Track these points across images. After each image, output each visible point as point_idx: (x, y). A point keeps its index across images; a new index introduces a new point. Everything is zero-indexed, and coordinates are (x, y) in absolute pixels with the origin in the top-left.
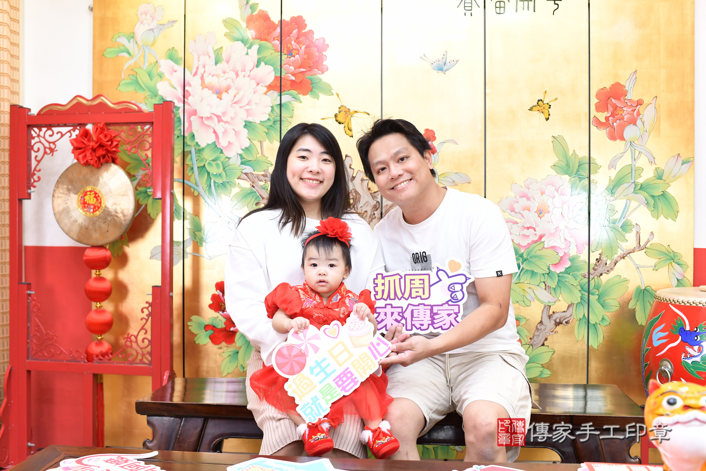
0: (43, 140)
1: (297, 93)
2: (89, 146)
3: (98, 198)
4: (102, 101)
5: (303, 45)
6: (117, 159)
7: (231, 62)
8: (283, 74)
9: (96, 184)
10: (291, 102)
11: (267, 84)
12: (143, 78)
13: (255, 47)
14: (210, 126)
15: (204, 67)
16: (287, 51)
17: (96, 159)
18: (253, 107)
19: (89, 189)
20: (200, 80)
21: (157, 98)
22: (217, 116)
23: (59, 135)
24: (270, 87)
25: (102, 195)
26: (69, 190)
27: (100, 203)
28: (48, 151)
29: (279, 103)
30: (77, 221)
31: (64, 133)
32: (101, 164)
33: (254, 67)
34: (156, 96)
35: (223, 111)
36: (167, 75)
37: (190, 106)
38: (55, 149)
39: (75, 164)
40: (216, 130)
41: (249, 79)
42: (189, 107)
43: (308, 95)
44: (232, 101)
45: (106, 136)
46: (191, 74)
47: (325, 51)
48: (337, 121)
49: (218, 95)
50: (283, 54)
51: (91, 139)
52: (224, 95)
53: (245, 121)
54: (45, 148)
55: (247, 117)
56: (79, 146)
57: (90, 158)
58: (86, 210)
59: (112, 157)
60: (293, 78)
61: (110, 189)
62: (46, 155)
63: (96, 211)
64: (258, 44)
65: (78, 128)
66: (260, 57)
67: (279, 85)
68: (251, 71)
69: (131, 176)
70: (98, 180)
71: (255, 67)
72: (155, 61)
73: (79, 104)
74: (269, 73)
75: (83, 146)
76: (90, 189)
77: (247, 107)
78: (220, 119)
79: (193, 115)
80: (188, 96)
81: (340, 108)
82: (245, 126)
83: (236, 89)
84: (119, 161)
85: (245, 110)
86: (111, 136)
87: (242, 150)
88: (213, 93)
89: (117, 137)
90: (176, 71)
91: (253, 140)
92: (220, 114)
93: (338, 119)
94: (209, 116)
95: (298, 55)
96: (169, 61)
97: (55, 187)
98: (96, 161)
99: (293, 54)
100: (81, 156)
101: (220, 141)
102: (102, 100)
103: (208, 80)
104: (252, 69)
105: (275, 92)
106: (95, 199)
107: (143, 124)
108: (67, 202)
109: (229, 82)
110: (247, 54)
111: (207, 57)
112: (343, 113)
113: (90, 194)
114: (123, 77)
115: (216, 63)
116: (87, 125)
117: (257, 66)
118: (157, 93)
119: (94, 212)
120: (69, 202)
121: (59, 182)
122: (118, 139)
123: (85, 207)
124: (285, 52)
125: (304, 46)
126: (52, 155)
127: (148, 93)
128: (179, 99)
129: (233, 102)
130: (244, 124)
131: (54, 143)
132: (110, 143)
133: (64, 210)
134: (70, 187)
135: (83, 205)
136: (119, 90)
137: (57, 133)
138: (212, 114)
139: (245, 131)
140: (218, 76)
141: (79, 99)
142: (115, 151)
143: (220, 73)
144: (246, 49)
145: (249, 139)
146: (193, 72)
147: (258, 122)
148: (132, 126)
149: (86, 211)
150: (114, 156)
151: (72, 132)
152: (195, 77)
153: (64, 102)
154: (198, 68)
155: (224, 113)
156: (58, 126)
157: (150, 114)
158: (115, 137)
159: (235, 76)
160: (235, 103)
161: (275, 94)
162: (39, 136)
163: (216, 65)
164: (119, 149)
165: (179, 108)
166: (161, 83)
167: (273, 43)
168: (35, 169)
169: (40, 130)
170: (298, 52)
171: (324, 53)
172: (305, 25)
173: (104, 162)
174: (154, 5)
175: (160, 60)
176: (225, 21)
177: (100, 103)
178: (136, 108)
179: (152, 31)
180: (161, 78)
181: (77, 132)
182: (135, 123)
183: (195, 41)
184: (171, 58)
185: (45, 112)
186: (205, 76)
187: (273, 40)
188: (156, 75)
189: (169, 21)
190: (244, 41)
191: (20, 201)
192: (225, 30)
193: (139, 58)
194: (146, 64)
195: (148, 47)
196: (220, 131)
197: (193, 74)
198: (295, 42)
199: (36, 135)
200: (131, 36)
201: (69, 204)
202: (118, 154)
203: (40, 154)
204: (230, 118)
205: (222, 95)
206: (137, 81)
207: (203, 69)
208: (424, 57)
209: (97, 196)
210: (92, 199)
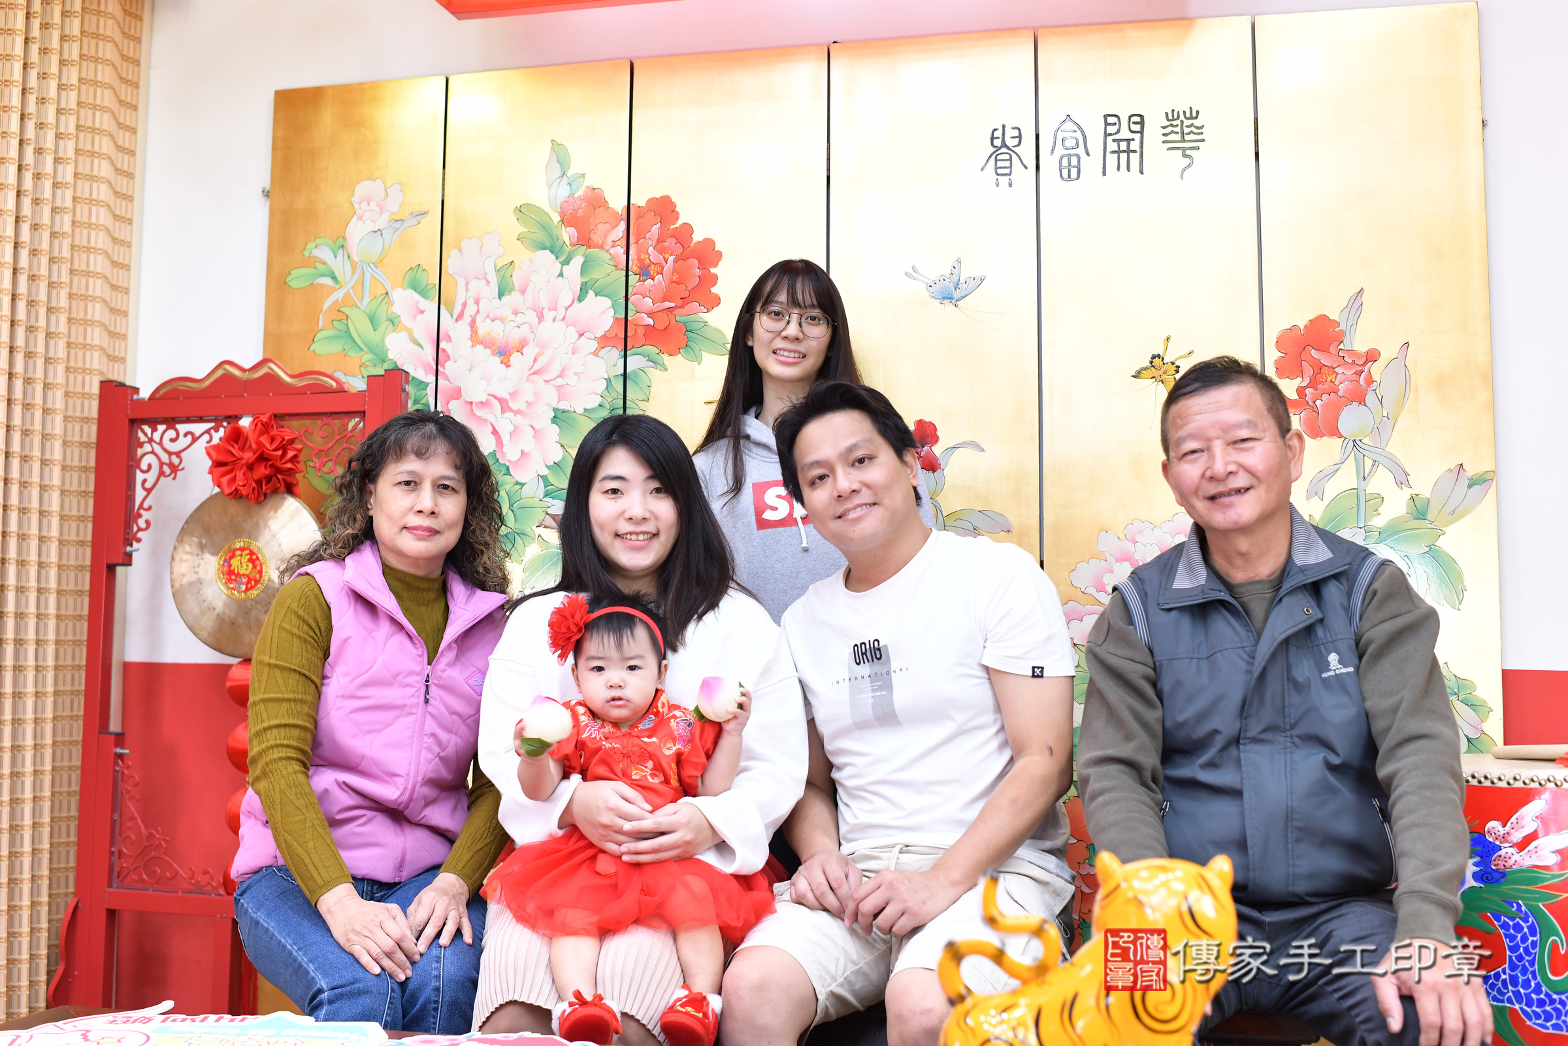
0: (157, 449)
1: (657, 350)
2: (242, 459)
3: (257, 562)
4: (271, 373)
5: (671, 254)
6: (296, 485)
7: (529, 292)
8: (630, 313)
9: (253, 534)
10: (646, 370)
11: (598, 335)
12: (359, 324)
13: (578, 261)
14: (485, 421)
15: (477, 302)
16: (640, 268)
17: (254, 485)
18: (571, 380)
19: (239, 544)
20: (469, 329)
21: (384, 365)
22: (499, 399)
23: (189, 437)
24: (605, 341)
25: (263, 556)
26: (202, 547)
27: (260, 572)
28: (167, 470)
29: (622, 372)
30: (214, 609)
31: (197, 435)
32: (265, 495)
33: (573, 301)
34: (383, 361)
35: (512, 391)
36: (405, 320)
37: (449, 380)
38: (180, 467)
39: (216, 495)
40: (497, 429)
41: (563, 324)
42: (446, 382)
43: (680, 356)
44: (530, 370)
45: (272, 440)
46: (452, 317)
47: (716, 265)
49: (502, 358)
50: (630, 273)
51: (248, 445)
52: (515, 358)
53: (555, 410)
54: (162, 464)
55: (559, 400)
56: (224, 459)
57: (241, 483)
58: (232, 586)
59: (285, 482)
60: (650, 321)
62: (162, 478)
63: (252, 588)
64: (582, 256)
65: (225, 424)
66: (585, 280)
67: (623, 336)
70: (257, 526)
71: (576, 301)
72: (384, 292)
73: (227, 377)
74: (603, 312)
75: (230, 459)
76: (242, 544)
77: (559, 382)
78: (504, 406)
79: (454, 399)
80: (445, 362)
82: (555, 419)
83: (537, 345)
84: (301, 487)
85: (556, 387)
86: (284, 440)
87: (548, 467)
88: (494, 354)
89: (297, 441)
90: (421, 312)
91: (569, 447)
92: (507, 396)
94: (484, 401)
95: (660, 276)
96: (410, 292)
97: (177, 540)
98: (254, 490)
99: (652, 273)
100: (225, 481)
101: (505, 450)
102: (270, 368)
103: (484, 328)
104: (570, 306)
105: (615, 349)
106: (251, 565)
107: (347, 415)
108: (197, 570)
109: (525, 329)
110: (561, 275)
111: (484, 282)
113: (241, 555)
114: (321, 324)
115: (501, 295)
116: (240, 418)
117: (581, 298)
118: (386, 355)
119: (247, 590)
120: (201, 571)
121: (183, 531)
122: (297, 445)
123: (230, 581)
124: (635, 269)
125: (673, 258)
126: (174, 478)
127: (367, 356)
128: (426, 367)
129: (532, 371)
130: (553, 414)
131: (178, 454)
132: (280, 453)
133: (191, 584)
134: (204, 541)
135: (226, 576)
136: (314, 351)
137: (185, 435)
138: (488, 394)
139: (554, 428)
140: (502, 320)
141: (227, 367)
142: (291, 470)
143: (508, 313)
144: (560, 265)
145: (561, 445)
146: (456, 313)
147: (580, 411)
148: (325, 419)
149: (233, 589)
150: (289, 480)
151: (212, 431)
152: (460, 323)
153: (199, 375)
154: (464, 305)
155: (513, 395)
156: (188, 420)
157: (359, 395)
158: (292, 441)
159: (536, 320)
160: (535, 373)
161: (614, 355)
162: (151, 440)
163: (500, 299)
164: (301, 466)
165: (427, 385)
166: (394, 334)
167: (612, 251)
168: (141, 506)
169: (154, 430)
170: (660, 269)
171: (712, 270)
172: (675, 215)
173: (268, 491)
174: (384, 183)
175: (393, 290)
176: (519, 210)
177: (267, 374)
178: (334, 384)
179: (379, 233)
180: (394, 325)
181: (222, 430)
182: (331, 413)
183: (460, 250)
184: (415, 286)
185: (164, 394)
186: (479, 320)
187: (613, 246)
188: (384, 319)
189: (412, 213)
190: (554, 248)
191: (111, 569)
192: (520, 229)
193: (353, 287)
194: (367, 299)
195: (372, 265)
196: (505, 429)
197: (455, 316)
198: (655, 248)
199: (146, 440)
200: (340, 245)
201: (202, 574)
202: (299, 476)
203: (151, 477)
204: (525, 404)
205: (511, 358)
206: (348, 332)
207: (476, 307)
208: (913, 273)
209: (254, 559)
210: (244, 565)
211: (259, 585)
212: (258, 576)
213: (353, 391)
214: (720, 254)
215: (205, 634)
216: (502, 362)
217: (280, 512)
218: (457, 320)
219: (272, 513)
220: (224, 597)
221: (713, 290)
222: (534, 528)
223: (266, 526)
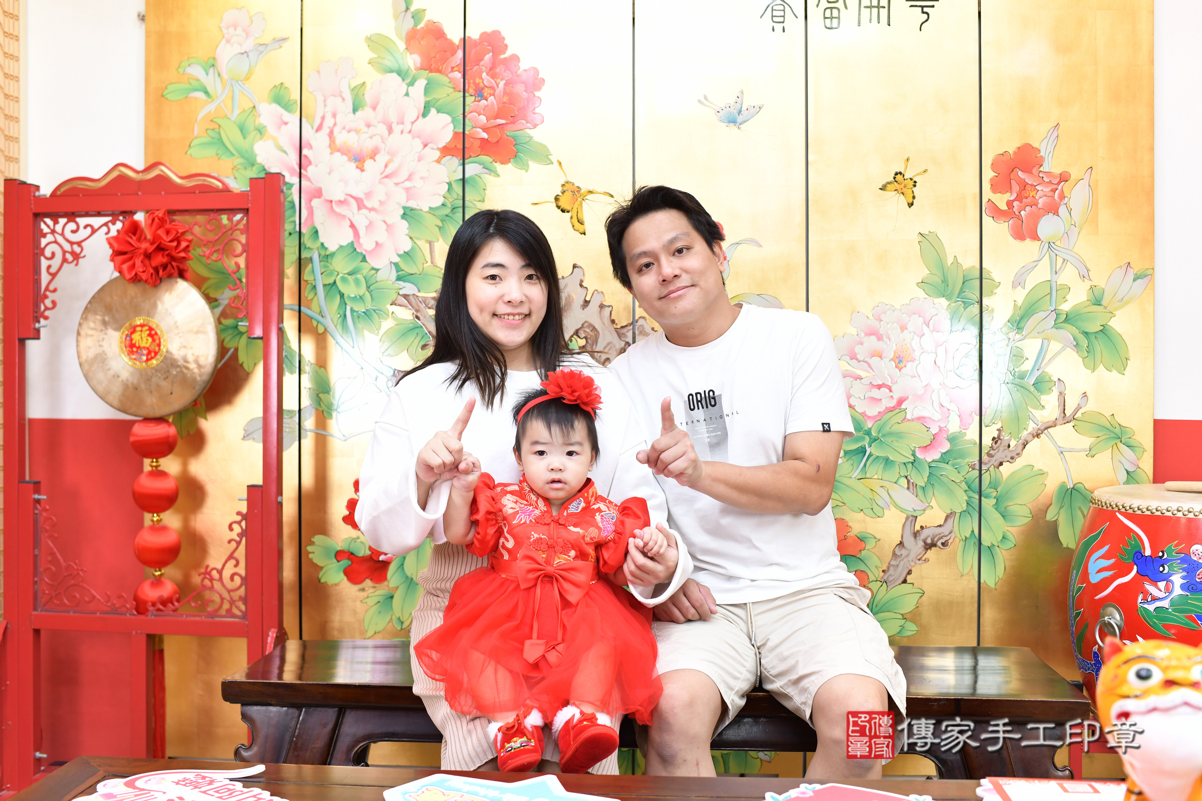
0: (60, 239)
1: (491, 160)
2: (139, 248)
3: (156, 337)
4: (162, 173)
5: (502, 80)
6: (186, 271)
7: (379, 108)
8: (468, 128)
9: (150, 314)
10: (482, 176)
11: (441, 146)
12: (231, 134)
13: (421, 83)
14: (344, 216)
15: (334, 116)
16: (475, 90)
17: (152, 271)
18: (417, 183)
19: (139, 322)
20: (327, 139)
21: (254, 168)
22: (356, 199)
23: (89, 230)
24: (446, 151)
25: (161, 331)
26: (105, 323)
27: (159, 345)
28: (69, 257)
29: (461, 177)
30: (118, 377)
31: (96, 227)
32: (161, 280)
33: (418, 117)
34: (253, 165)
35: (367, 191)
36: (271, 130)
37: (311, 182)
38: (82, 255)
39: (116, 279)
40: (354, 223)
41: (410, 136)
42: (309, 184)
43: (510, 164)
44: (382, 174)
45: (168, 232)
46: (312, 128)
47: (539, 89)
48: (558, 207)
49: (357, 163)
50: (467, 94)
51: (143, 238)
52: (368, 164)
53: (404, 208)
54: (64, 252)
55: (408, 200)
56: (123, 248)
57: (141, 270)
58: (134, 357)
59: (178, 267)
60: (485, 135)
61: (176, 323)
62: (65, 265)
63: (152, 358)
64: (426, 79)
65: (121, 218)
66: (428, 99)
67: (462, 147)
68: (413, 123)
69: (211, 300)
70: (155, 306)
71: (421, 117)
72: (252, 105)
73: (122, 178)
74: (445, 127)
75: (129, 249)
76: (142, 321)
77: (408, 184)
78: (360, 205)
79: (315, 197)
80: (308, 166)
81: (563, 185)
82: (404, 216)
83: (388, 153)
84: (189, 274)
85: (404, 189)
86: (178, 232)
87: (399, 255)
88: (350, 160)
89: (187, 234)
90: (286, 123)
91: (417, 239)
92: (362, 196)
93: (560, 204)
94: (342, 199)
95: (492, 97)
96: (275, 107)
97: (82, 318)
98: (152, 274)
99: (485, 94)
100: (125, 267)
101: (361, 241)
102: (162, 171)
103: (341, 138)
104: (416, 121)
105: (454, 158)
106: (150, 339)
107: (232, 211)
108: (101, 343)
109: (376, 141)
110: (407, 94)
111: (340, 99)
112: (568, 194)
113: (141, 331)
114: (196, 133)
115: (355, 110)
116: (135, 213)
117: (424, 115)
118: (255, 160)
119: (148, 360)
120: (105, 344)
121: (87, 310)
122: (189, 236)
123: (132, 352)
124: (471, 91)
125: (504, 82)
126: (77, 265)
127: (239, 160)
128: (291, 171)
129: (383, 176)
130: (402, 212)
131: (79, 244)
132: (175, 244)
133: (96, 357)
134: (107, 319)
135: (128, 349)
136: (191, 155)
137: (85, 227)
138: (347, 195)
139: (405, 224)
140: (357, 131)
141: (122, 169)
142: (184, 258)
143: (361, 126)
144: (406, 87)
145: (411, 238)
146: (316, 125)
147: (427, 209)
148: (212, 215)
149: (135, 359)
150: (181, 266)
151: (110, 224)
152: (319, 133)
153: (97, 176)
154: (323, 118)
155: (368, 195)
156: (87, 215)
157: (243, 195)
158: (183, 233)
159: (387, 132)
160: (386, 177)
161: (454, 162)
162: (53, 231)
163: (354, 113)
164: (190, 255)
165: (292, 185)
166: (261, 142)
168: (47, 288)
169: (56, 222)
170: (492, 92)
171: (537, 94)
172: (504, 47)
173: (164, 276)
174: (249, 12)
175: (260, 104)
176: (370, 39)
177: (158, 176)
178: (221, 185)
179: (246, 55)
180: (261, 134)
181: (119, 225)
182: (213, 210)
183: (318, 72)
184: (279, 101)
185: (63, 192)
186: (336, 131)
187: (452, 71)
188: (252, 128)
189: (274, 39)
190: (401, 73)
191: (21, 342)
192: (370, 54)
193: (223, 101)
194: (237, 112)
195: (240, 82)
196: (361, 224)
197: (315, 127)
198: (487, 74)
199: (49, 231)
200: (211, 65)
201: (106, 348)
202: (188, 263)
203: (55, 263)
204: (378, 203)
205: (365, 164)
206: (220, 140)
207: (333, 120)
208: (704, 101)
209: (153, 334)
210: (145, 340)
211: (158, 356)
212: (157, 349)
213: (237, 191)
214: (543, 80)
215: (110, 399)
217: (171, 293)
218: (317, 131)
219: (165, 294)
220: (128, 366)
221: (538, 110)
222: (388, 306)
223: (161, 304)
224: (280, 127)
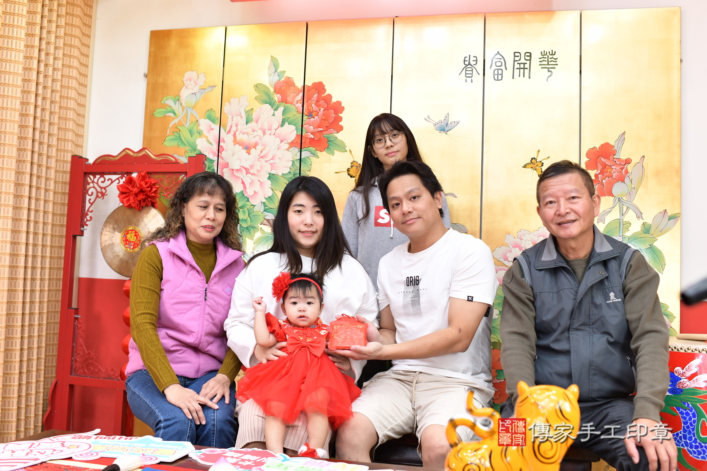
0: (96, 186)
1: (315, 149)
2: (132, 191)
3: (138, 236)
4: (146, 154)
5: (322, 107)
6: (156, 203)
7: (259, 122)
8: (304, 133)
9: (137, 224)
10: (310, 158)
11: (289, 142)
12: (185, 134)
13: (281, 109)
14: (239, 177)
15: (237, 126)
16: (308, 113)
17: (138, 203)
18: (277, 161)
19: (130, 228)
20: (233, 137)
21: (194, 151)
22: (245, 169)
23: (110, 181)
24: (292, 144)
25: (141, 234)
26: (114, 229)
28: (100, 195)
29: (299, 158)
30: (119, 256)
31: (113, 180)
32: (142, 207)
33: (279, 127)
35: (251, 165)
36: (205, 133)
38: (106, 194)
39: (121, 206)
40: (244, 181)
41: (274, 136)
42: (222, 160)
43: (325, 152)
45: (146, 183)
47: (341, 113)
48: (349, 174)
49: (247, 150)
50: (304, 115)
51: (135, 185)
52: (253, 151)
53: (270, 174)
54: (98, 192)
55: (271, 170)
56: (124, 191)
57: (132, 202)
58: (127, 246)
59: (151, 201)
60: (312, 136)
61: (148, 229)
62: (98, 199)
63: (136, 247)
64: (283, 107)
65: (126, 176)
66: (284, 117)
67: (300, 142)
68: (276, 130)
70: (138, 221)
71: (280, 126)
72: (196, 120)
73: (127, 155)
74: (292, 132)
75: (127, 191)
76: (132, 228)
77: (272, 161)
78: (247, 171)
79: (225, 167)
80: (222, 151)
81: (352, 163)
82: (269, 178)
83: (263, 145)
84: (158, 204)
85: (270, 164)
86: (152, 183)
87: (265, 198)
88: (243, 149)
89: (157, 184)
90: (212, 129)
91: (275, 190)
92: (248, 167)
93: (350, 173)
94: (239, 169)
95: (317, 117)
96: (207, 120)
97: (104, 226)
98: (138, 204)
99: (313, 115)
100: (125, 200)
101: (247, 190)
102: (146, 152)
103: (239, 137)
104: (277, 129)
105: (296, 148)
106: (135, 238)
107: (179, 173)
108: (112, 239)
109: (257, 138)
110: (274, 115)
111: (240, 117)
112: (354, 168)
113: (131, 233)
114: (168, 134)
115: (247, 123)
116: (132, 173)
117: (282, 125)
118: (196, 147)
119: (134, 248)
120: (114, 239)
121: (106, 222)
122: (157, 186)
123: (126, 244)
124: (306, 113)
125: (323, 109)
126: (103, 199)
127: (188, 148)
128: (214, 153)
130: (268, 176)
131: (105, 188)
132: (149, 189)
133: (109, 245)
134: (115, 226)
135: (125, 242)
136: (164, 145)
137: (108, 180)
138: (241, 167)
139: (269, 182)
140: (247, 134)
141: (127, 151)
142: (154, 196)
143: (250, 131)
144: (273, 111)
145: (272, 189)
146: (227, 131)
147: (280, 174)
148: (170, 175)
149: (127, 247)
150: (153, 201)
151: (120, 179)
152: (229, 134)
153: (115, 154)
154: (231, 127)
155: (252, 166)
156: (110, 174)
157: (184, 165)
158: (155, 184)
159: (262, 134)
160: (261, 157)
161: (296, 150)
162: (93, 182)
163: (247, 124)
164: (158, 195)
165: (214, 161)
166: (200, 139)
167: (296, 105)
168: (88, 210)
169: (95, 177)
170: (317, 114)
171: (340, 115)
172: (324, 90)
173: (144, 205)
174: (197, 73)
175: (200, 119)
176: (256, 86)
177: (144, 155)
178: (174, 160)
179: (194, 94)
180: (200, 134)
181: (124, 179)
182: (172, 172)
183: (230, 103)
184: (210, 118)
185: (99, 162)
186: (237, 133)
187: (297, 103)
188: (196, 132)
189: (209, 86)
190: (272, 104)
191: (75, 237)
192: (256, 94)
193: (182, 118)
194: (188, 123)
195: (191, 108)
196: (247, 180)
197: (227, 132)
198: (315, 105)
199: (91, 181)
200: (177, 99)
201: (114, 241)
202: (157, 199)
203: (93, 198)
204: (256, 171)
205: (251, 151)
206: (180, 137)
207: (236, 128)
208: (428, 119)
210: (133, 237)
211: (139, 246)
212: (138, 242)
213: (182, 163)
214: (343, 108)
215: (114, 267)
216: (247, 152)
217: (148, 214)
218: (228, 133)
219: (145, 215)
220: (123, 251)
221: (340, 123)
222: (259, 225)
223: (142, 221)
224: (209, 131)
